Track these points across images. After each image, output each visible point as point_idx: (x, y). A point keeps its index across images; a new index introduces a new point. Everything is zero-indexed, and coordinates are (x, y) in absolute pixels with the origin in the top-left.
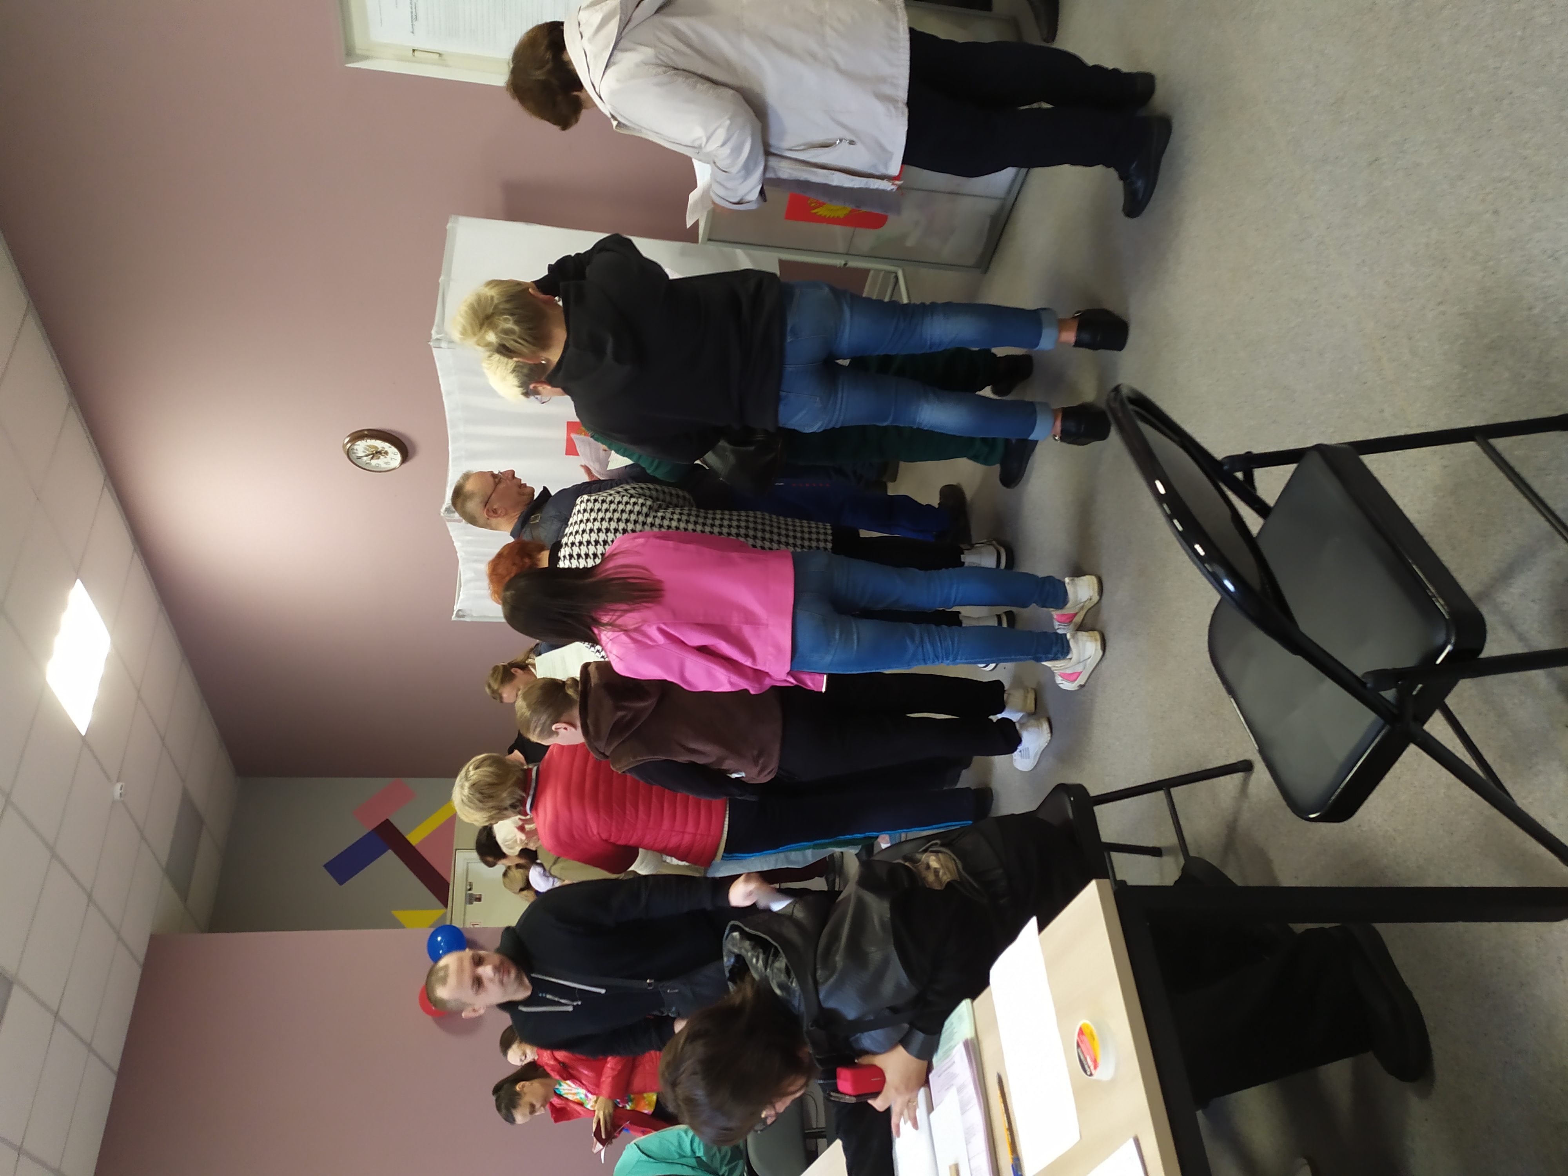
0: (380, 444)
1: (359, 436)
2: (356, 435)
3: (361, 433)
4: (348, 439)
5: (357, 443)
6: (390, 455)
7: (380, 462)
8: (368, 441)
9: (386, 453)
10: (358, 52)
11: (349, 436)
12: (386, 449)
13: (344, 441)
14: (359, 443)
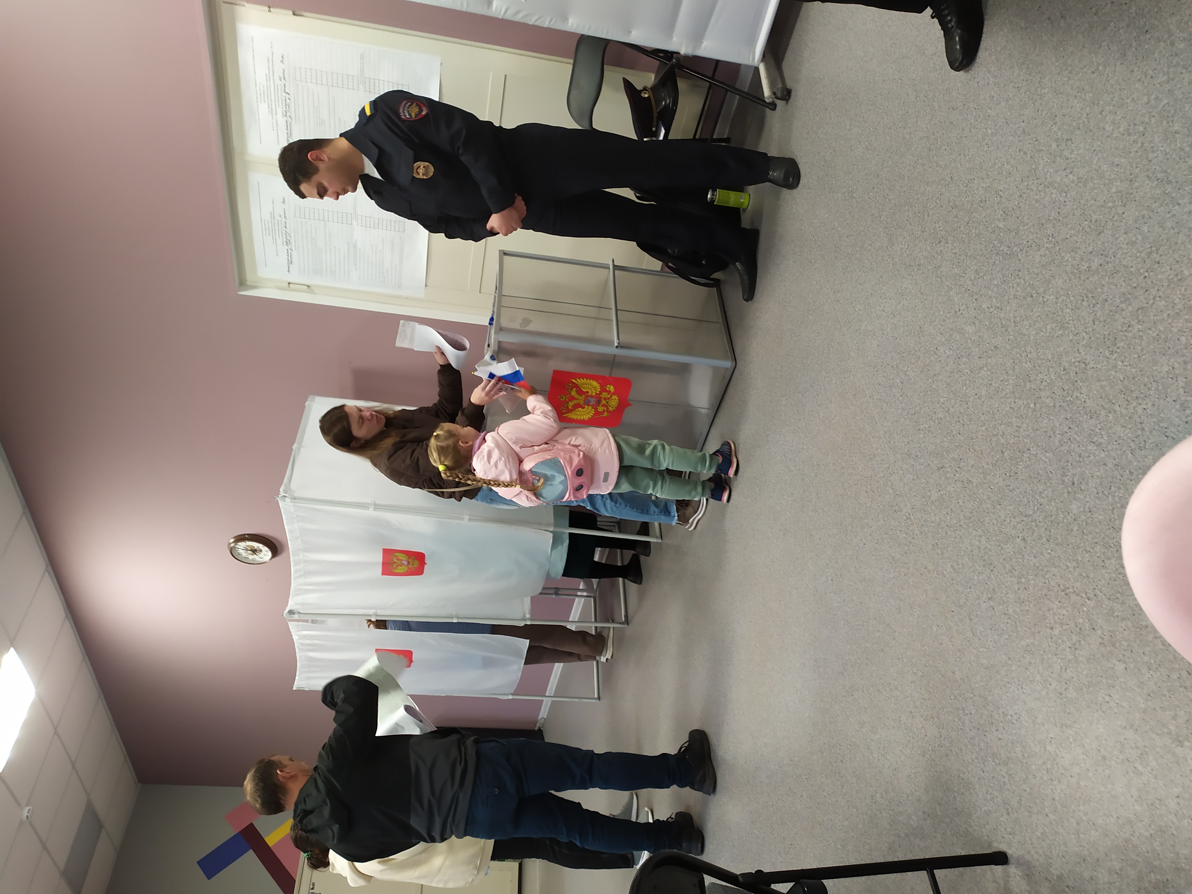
0: (256, 545)
1: (241, 538)
2: (240, 537)
3: (242, 537)
4: (232, 540)
5: (239, 543)
6: (264, 552)
7: (256, 557)
8: (247, 542)
9: (261, 551)
10: (248, 283)
11: (234, 538)
12: (261, 548)
13: (229, 541)
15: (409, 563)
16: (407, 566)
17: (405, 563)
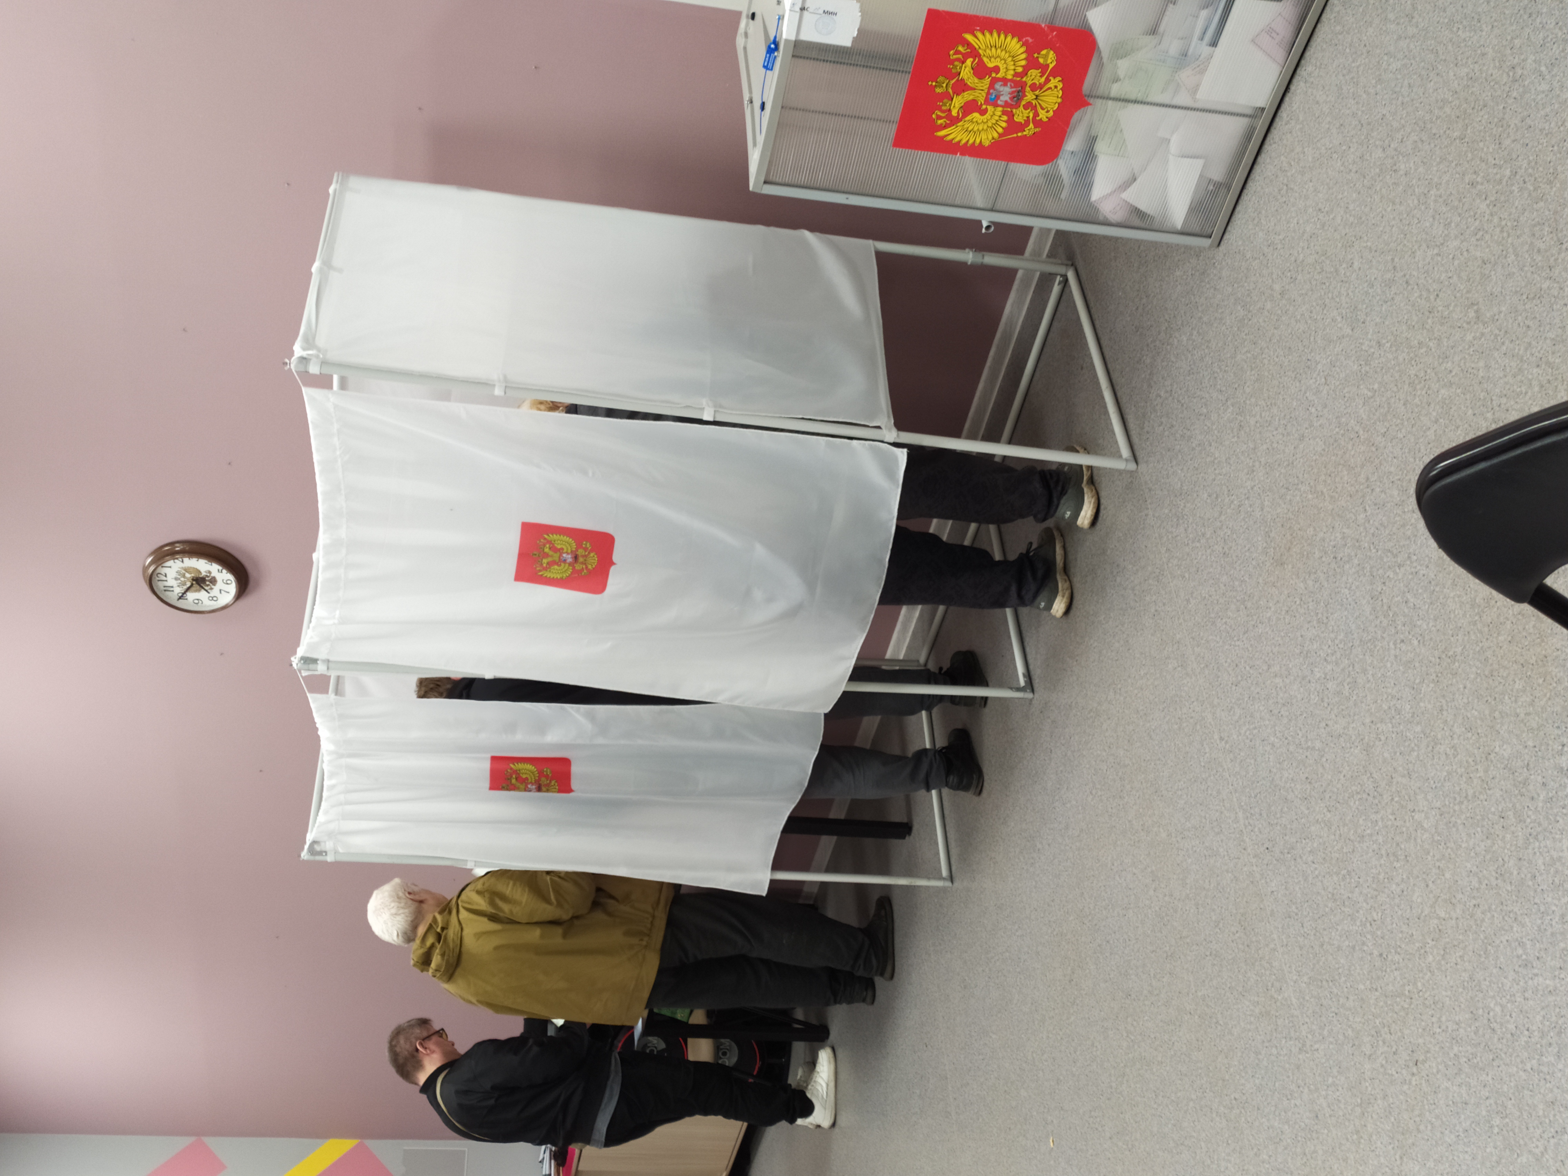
0: (203, 566)
1: (163, 554)
2: (164, 551)
3: (176, 547)
4: (149, 560)
5: (167, 564)
6: (220, 585)
7: (200, 598)
8: (186, 560)
9: (214, 581)
11: (152, 552)
12: (213, 575)
13: (145, 562)
14: (170, 563)
15: (576, 558)
16: (570, 564)
17: (569, 558)
